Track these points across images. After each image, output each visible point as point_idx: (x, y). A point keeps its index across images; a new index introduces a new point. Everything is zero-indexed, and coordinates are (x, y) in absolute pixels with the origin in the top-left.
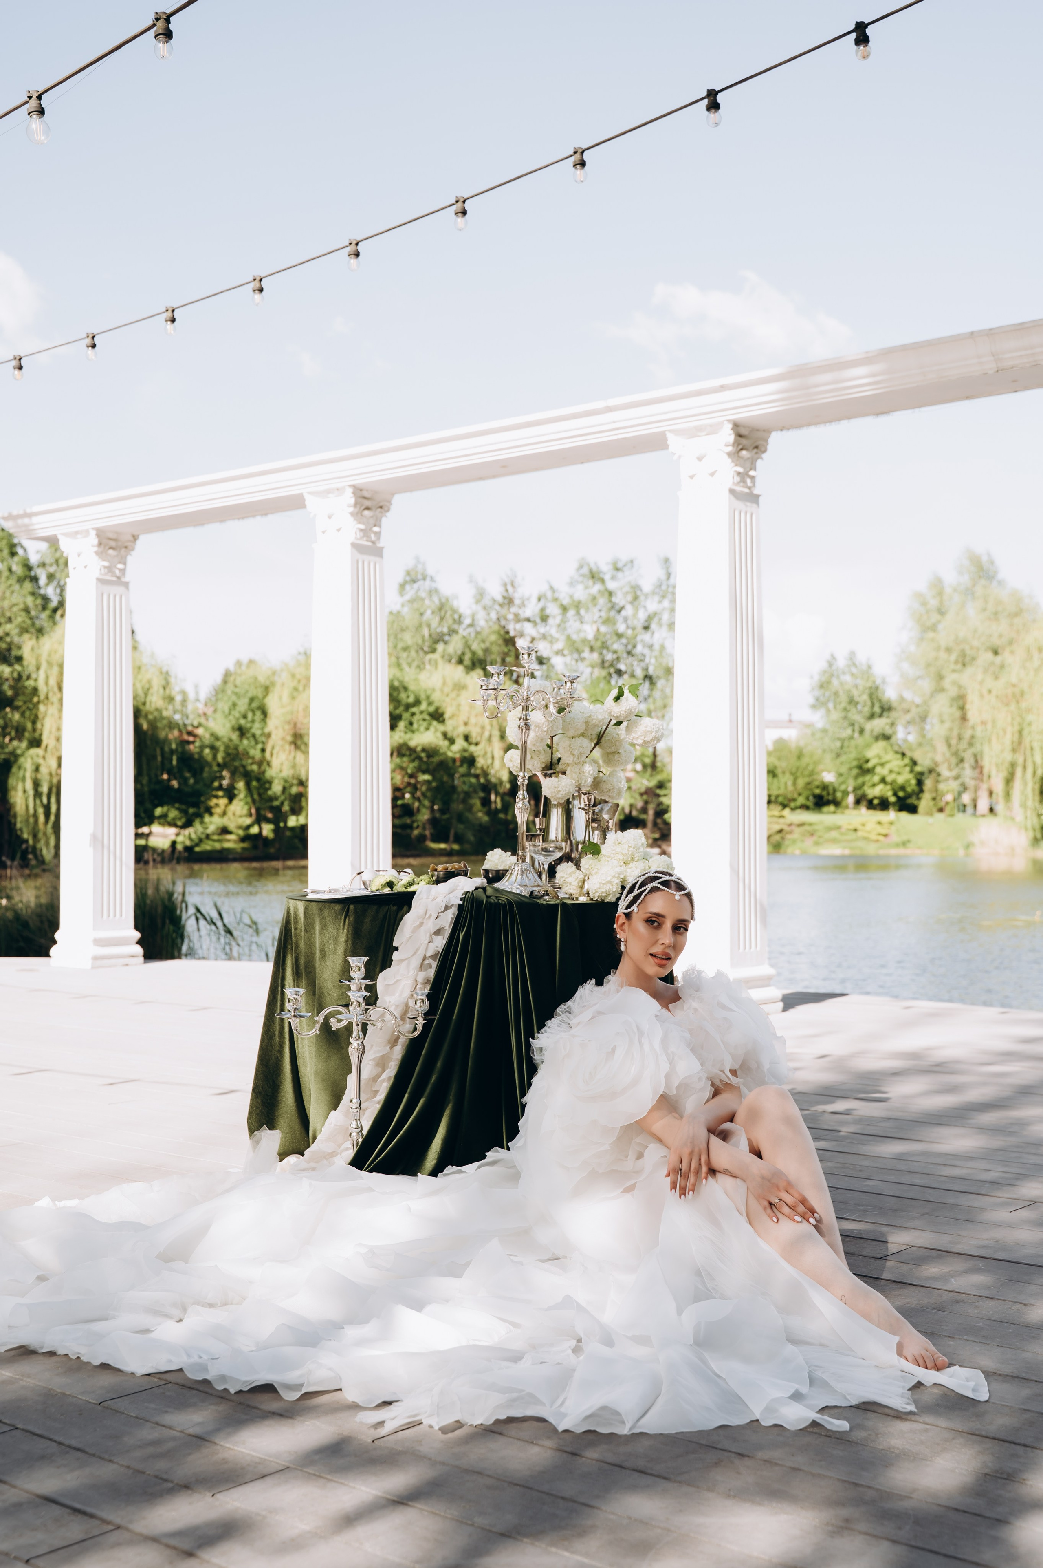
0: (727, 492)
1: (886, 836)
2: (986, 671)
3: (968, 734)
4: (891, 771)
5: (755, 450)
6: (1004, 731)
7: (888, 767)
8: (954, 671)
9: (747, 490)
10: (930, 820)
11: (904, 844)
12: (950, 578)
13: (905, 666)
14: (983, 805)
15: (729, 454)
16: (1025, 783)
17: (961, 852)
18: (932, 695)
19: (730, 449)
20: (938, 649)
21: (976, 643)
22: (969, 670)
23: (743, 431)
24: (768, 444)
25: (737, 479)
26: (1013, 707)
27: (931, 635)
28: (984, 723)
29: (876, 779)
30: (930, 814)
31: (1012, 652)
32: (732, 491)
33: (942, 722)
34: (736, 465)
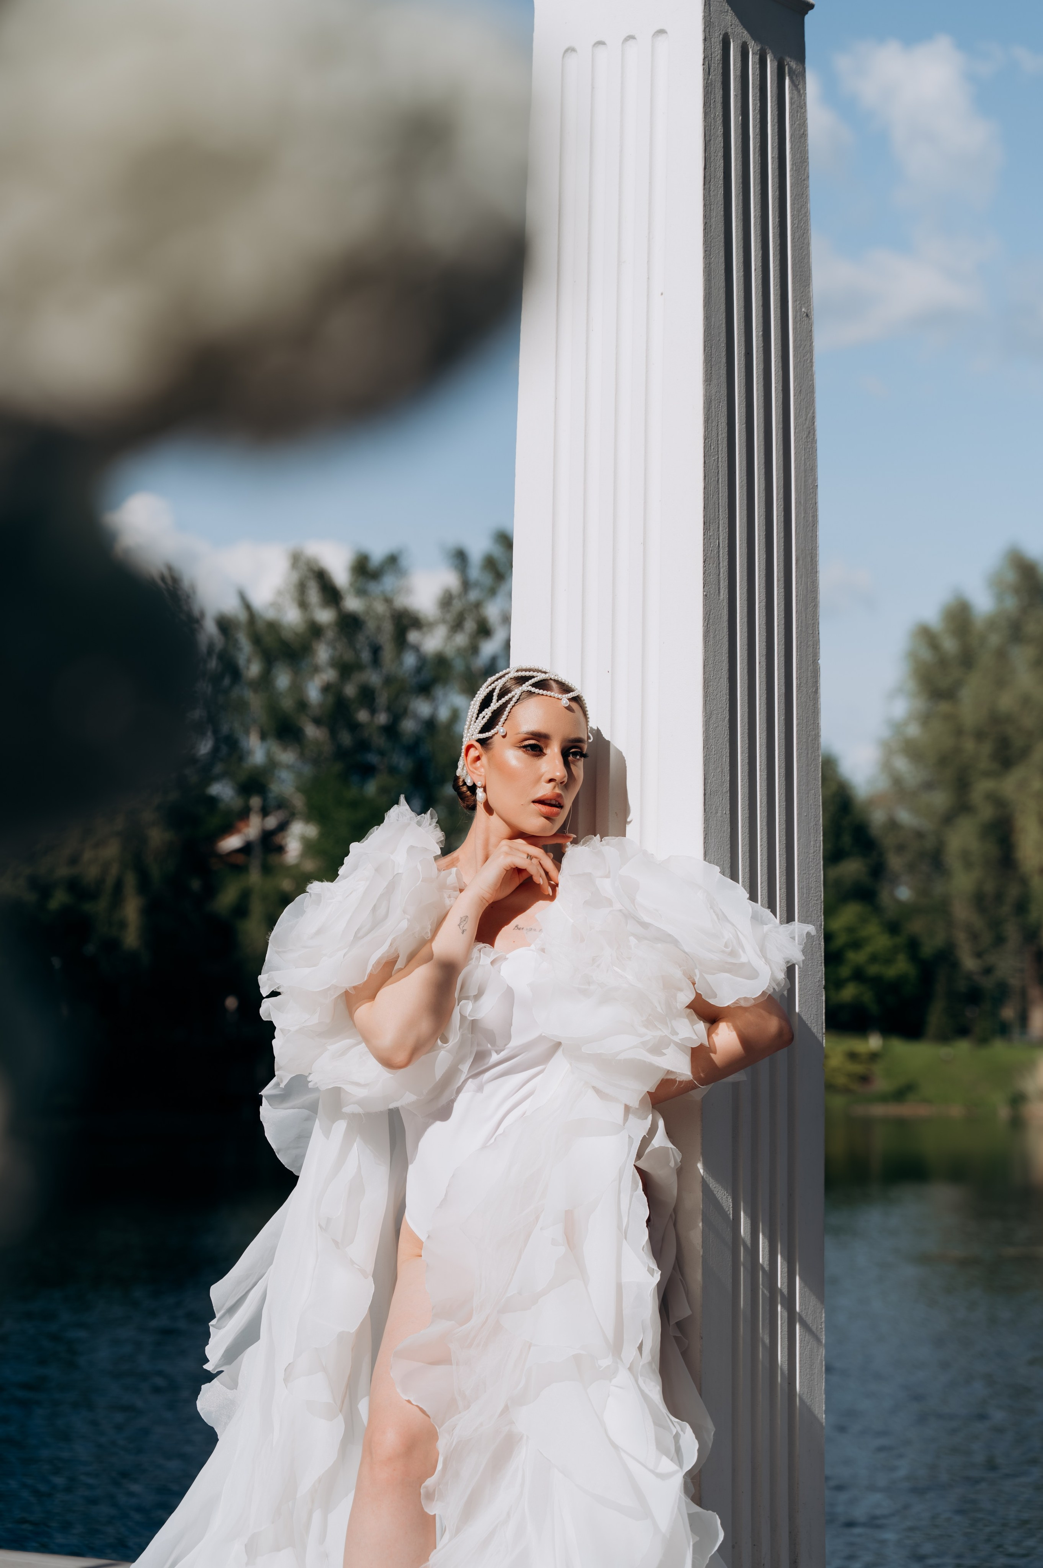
1: (864, 1079)
3: (1013, 891)
7: (868, 950)
8: (988, 774)
10: (945, 1051)
11: (901, 1095)
13: (901, 764)
14: (1039, 1020)
17: (1004, 1112)
18: (950, 818)
20: (958, 732)
21: (1028, 722)
22: (1018, 773)
27: (945, 707)
30: (944, 1038)
33: (968, 865)
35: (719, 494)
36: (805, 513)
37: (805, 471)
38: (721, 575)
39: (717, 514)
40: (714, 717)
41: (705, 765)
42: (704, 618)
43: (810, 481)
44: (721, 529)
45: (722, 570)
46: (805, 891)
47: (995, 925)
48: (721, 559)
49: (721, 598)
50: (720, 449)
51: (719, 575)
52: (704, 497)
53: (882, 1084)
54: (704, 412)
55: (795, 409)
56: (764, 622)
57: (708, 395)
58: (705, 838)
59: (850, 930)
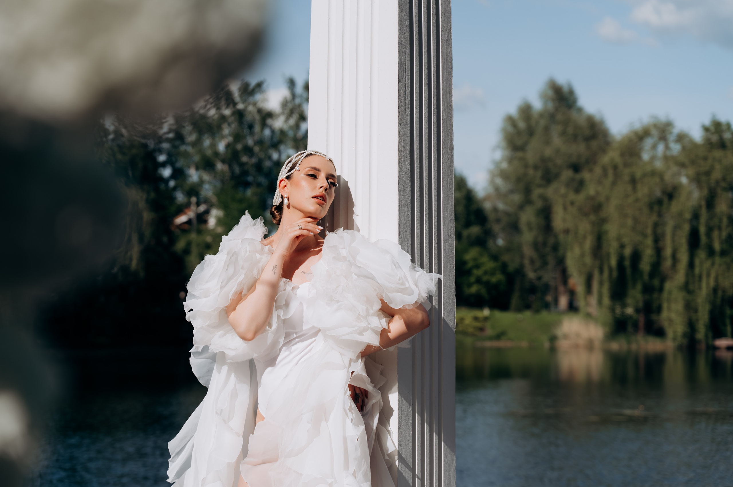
1: (482, 329)
2: (568, 185)
3: (551, 241)
4: (486, 273)
6: (585, 237)
7: (483, 269)
8: (540, 186)
10: (519, 316)
11: (499, 336)
12: (537, 105)
13: (499, 181)
14: (563, 301)
16: (601, 283)
17: (547, 345)
18: (521, 207)
20: (526, 166)
21: (559, 161)
22: (554, 186)
26: (593, 217)
27: (520, 154)
28: (567, 231)
29: (472, 279)
30: (519, 310)
31: (591, 170)
33: (530, 229)
35: (405, 64)
36: (446, 73)
37: (447, 53)
38: (407, 102)
39: (405, 73)
40: (403, 169)
41: (399, 192)
42: (399, 123)
43: (449, 58)
44: (406, 81)
45: (407, 100)
46: (446, 250)
47: (543, 257)
48: (407, 95)
49: (407, 113)
50: (406, 43)
51: (406, 102)
52: (399, 66)
53: (489, 332)
54: (399, 25)
55: (442, 24)
56: (427, 124)
57: (400, 17)
58: (399, 226)
59: (475, 259)
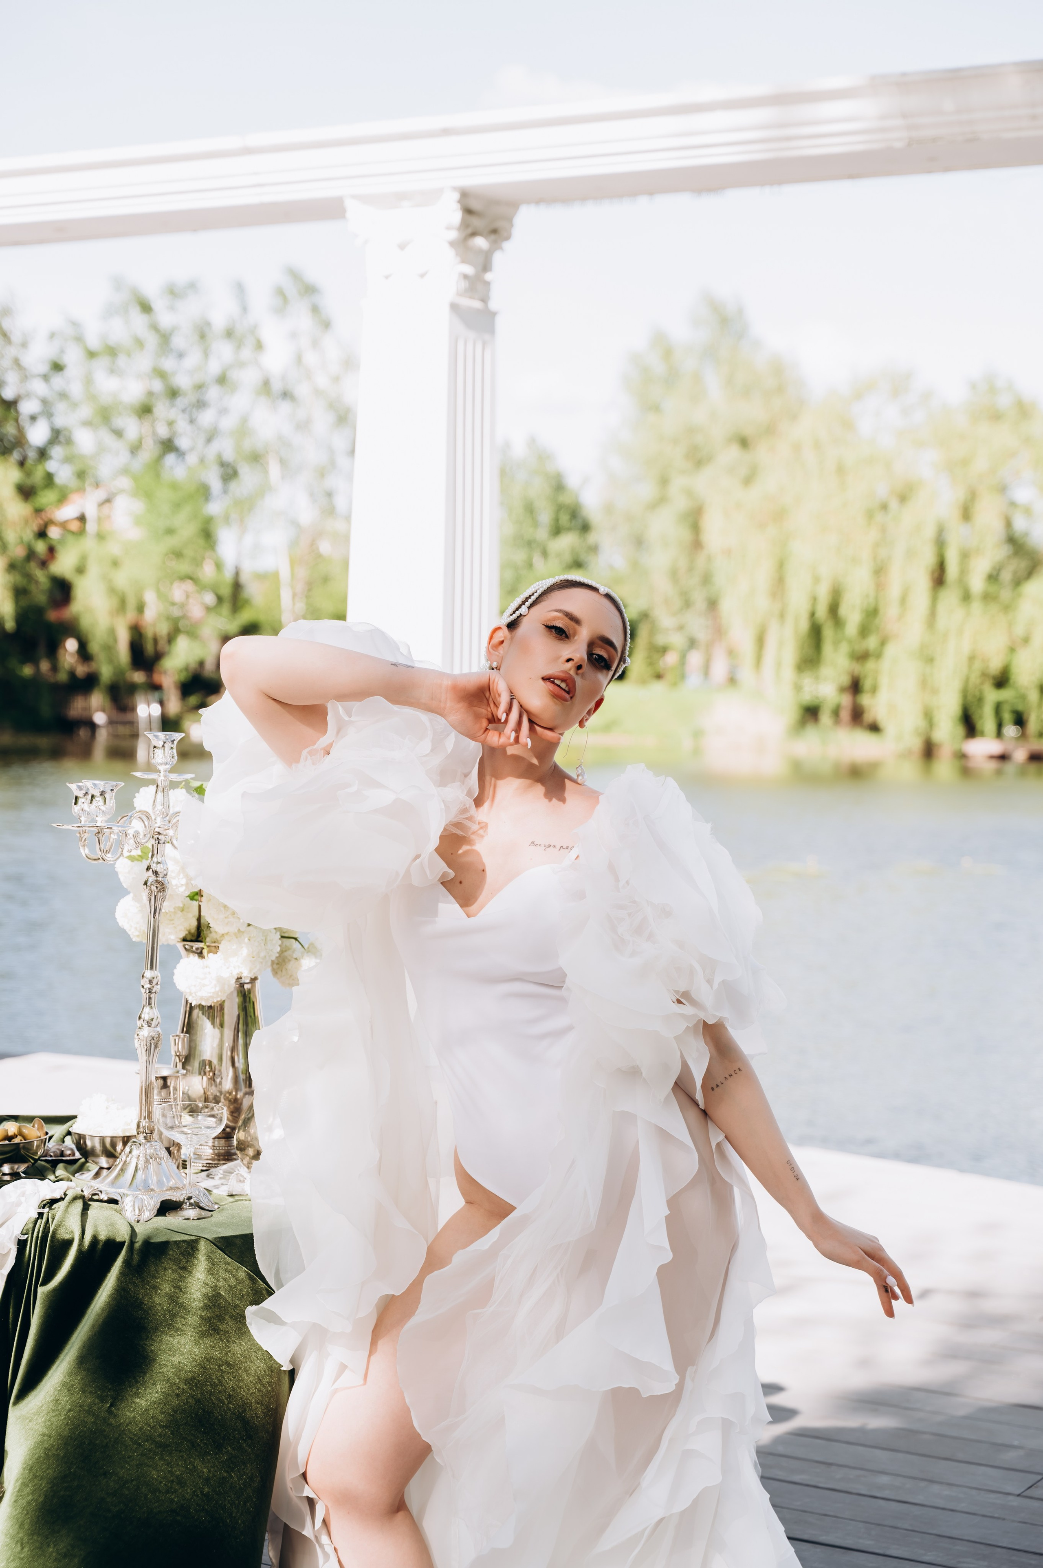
0: (447, 309)
2: (730, 472)
3: (702, 566)
5: (493, 237)
6: (757, 562)
8: (683, 472)
9: (477, 304)
10: (645, 692)
12: (682, 333)
13: (615, 460)
14: (720, 669)
15: (452, 244)
17: (688, 744)
18: (651, 508)
19: (454, 235)
20: (660, 439)
21: (715, 432)
22: (706, 473)
23: (475, 205)
24: (512, 226)
25: (464, 284)
26: (771, 531)
27: (653, 417)
28: (728, 553)
30: (643, 682)
31: (770, 446)
32: (455, 307)
33: (666, 545)
34: (463, 261)
47: (684, 594)
